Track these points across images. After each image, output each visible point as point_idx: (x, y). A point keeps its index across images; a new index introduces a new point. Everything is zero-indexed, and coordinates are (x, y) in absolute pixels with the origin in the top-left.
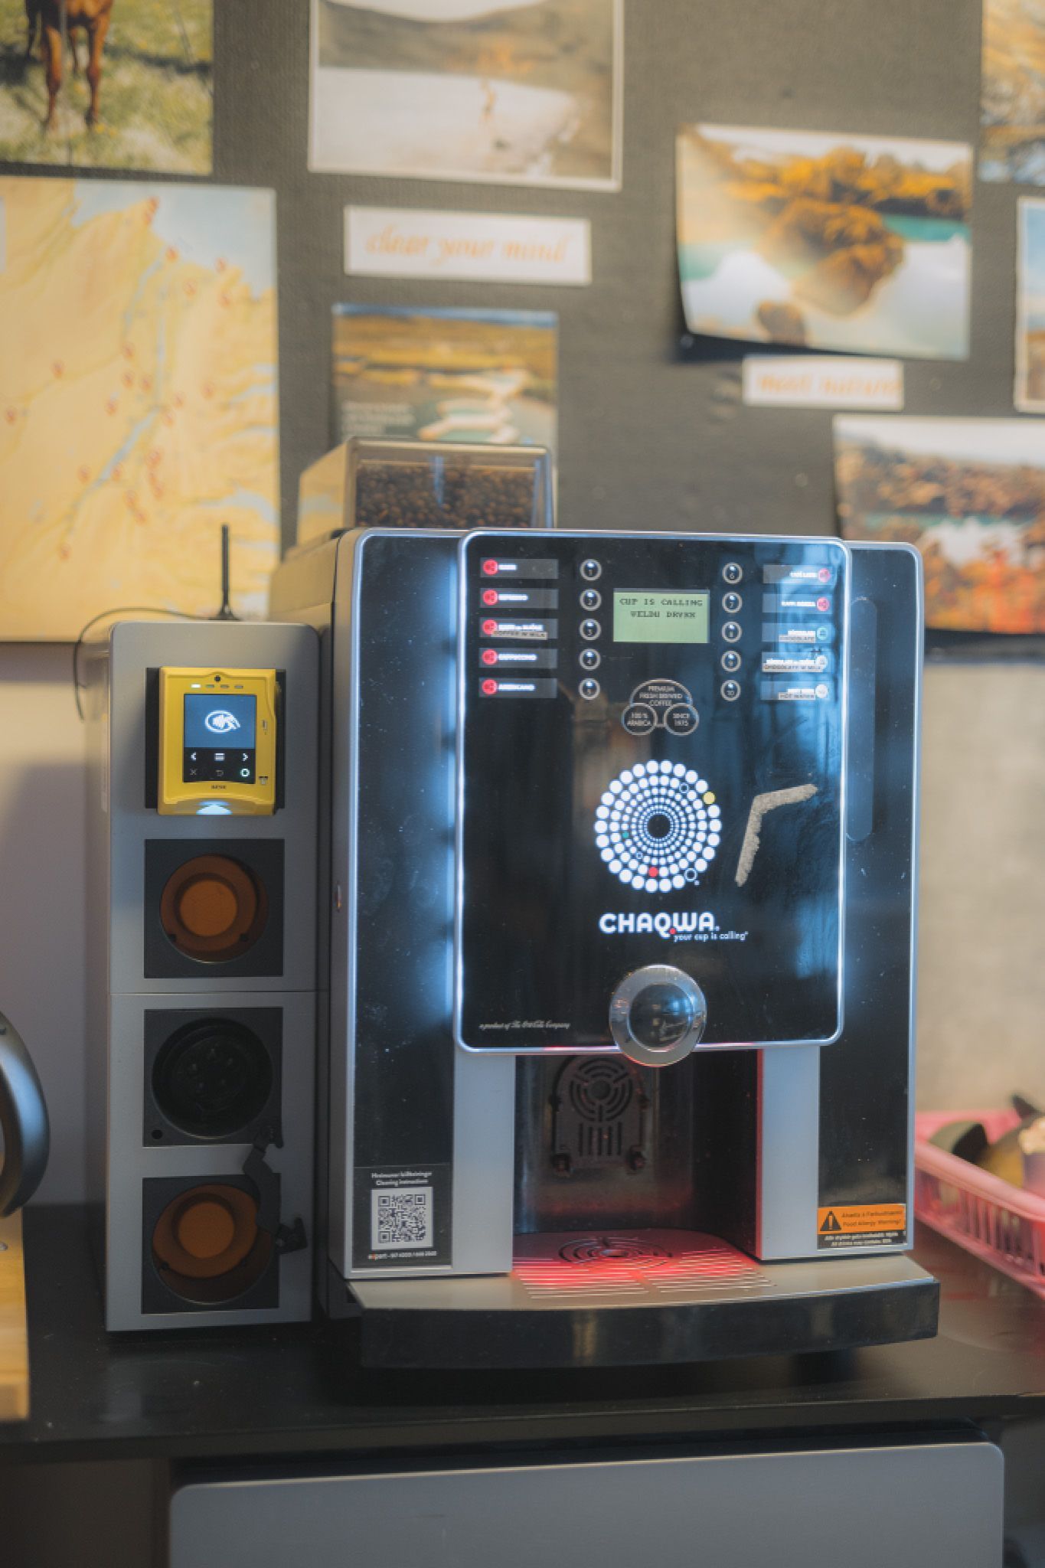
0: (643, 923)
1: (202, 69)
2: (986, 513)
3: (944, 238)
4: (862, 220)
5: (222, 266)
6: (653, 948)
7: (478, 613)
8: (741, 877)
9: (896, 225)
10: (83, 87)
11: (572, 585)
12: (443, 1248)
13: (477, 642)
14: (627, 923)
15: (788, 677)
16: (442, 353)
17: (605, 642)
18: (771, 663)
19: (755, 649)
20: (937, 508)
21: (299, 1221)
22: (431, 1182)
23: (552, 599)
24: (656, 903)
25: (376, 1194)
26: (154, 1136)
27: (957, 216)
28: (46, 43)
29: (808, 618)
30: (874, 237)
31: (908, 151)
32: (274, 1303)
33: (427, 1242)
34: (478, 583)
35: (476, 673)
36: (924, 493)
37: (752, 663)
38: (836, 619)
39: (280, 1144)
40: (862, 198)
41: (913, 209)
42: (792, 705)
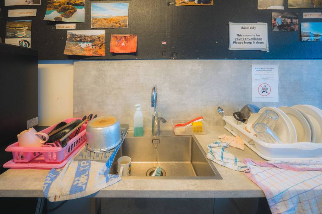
2: (87, 42)
3: (82, 8)
4: (71, 6)
9: (75, 7)
16: (18, 25)
20: (80, 41)
27: (83, 5)
30: (72, 8)
36: (79, 39)
40: (71, 4)
41: (78, 5)
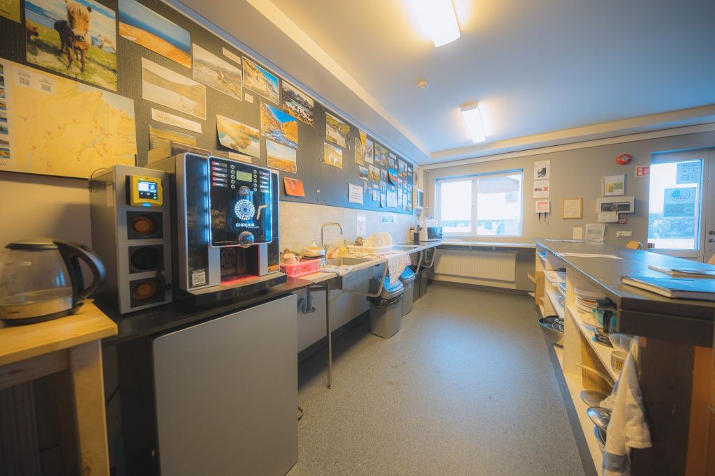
0: (243, 225)
1: (114, 71)
5: (121, 111)
6: (245, 229)
7: (212, 171)
8: (258, 218)
10: (80, 63)
11: (229, 169)
12: (207, 282)
13: (212, 176)
14: (240, 225)
15: (263, 189)
17: (235, 179)
18: (261, 186)
19: (259, 184)
21: (170, 284)
22: (205, 271)
23: (226, 170)
24: (245, 222)
25: (193, 275)
26: (132, 272)
27: (258, 139)
28: (67, 49)
29: (266, 181)
31: (251, 129)
32: (164, 300)
33: (204, 281)
34: (211, 166)
35: (212, 181)
37: (258, 186)
38: (269, 181)
39: (164, 270)
40: (247, 133)
41: (252, 136)
42: (264, 194)
